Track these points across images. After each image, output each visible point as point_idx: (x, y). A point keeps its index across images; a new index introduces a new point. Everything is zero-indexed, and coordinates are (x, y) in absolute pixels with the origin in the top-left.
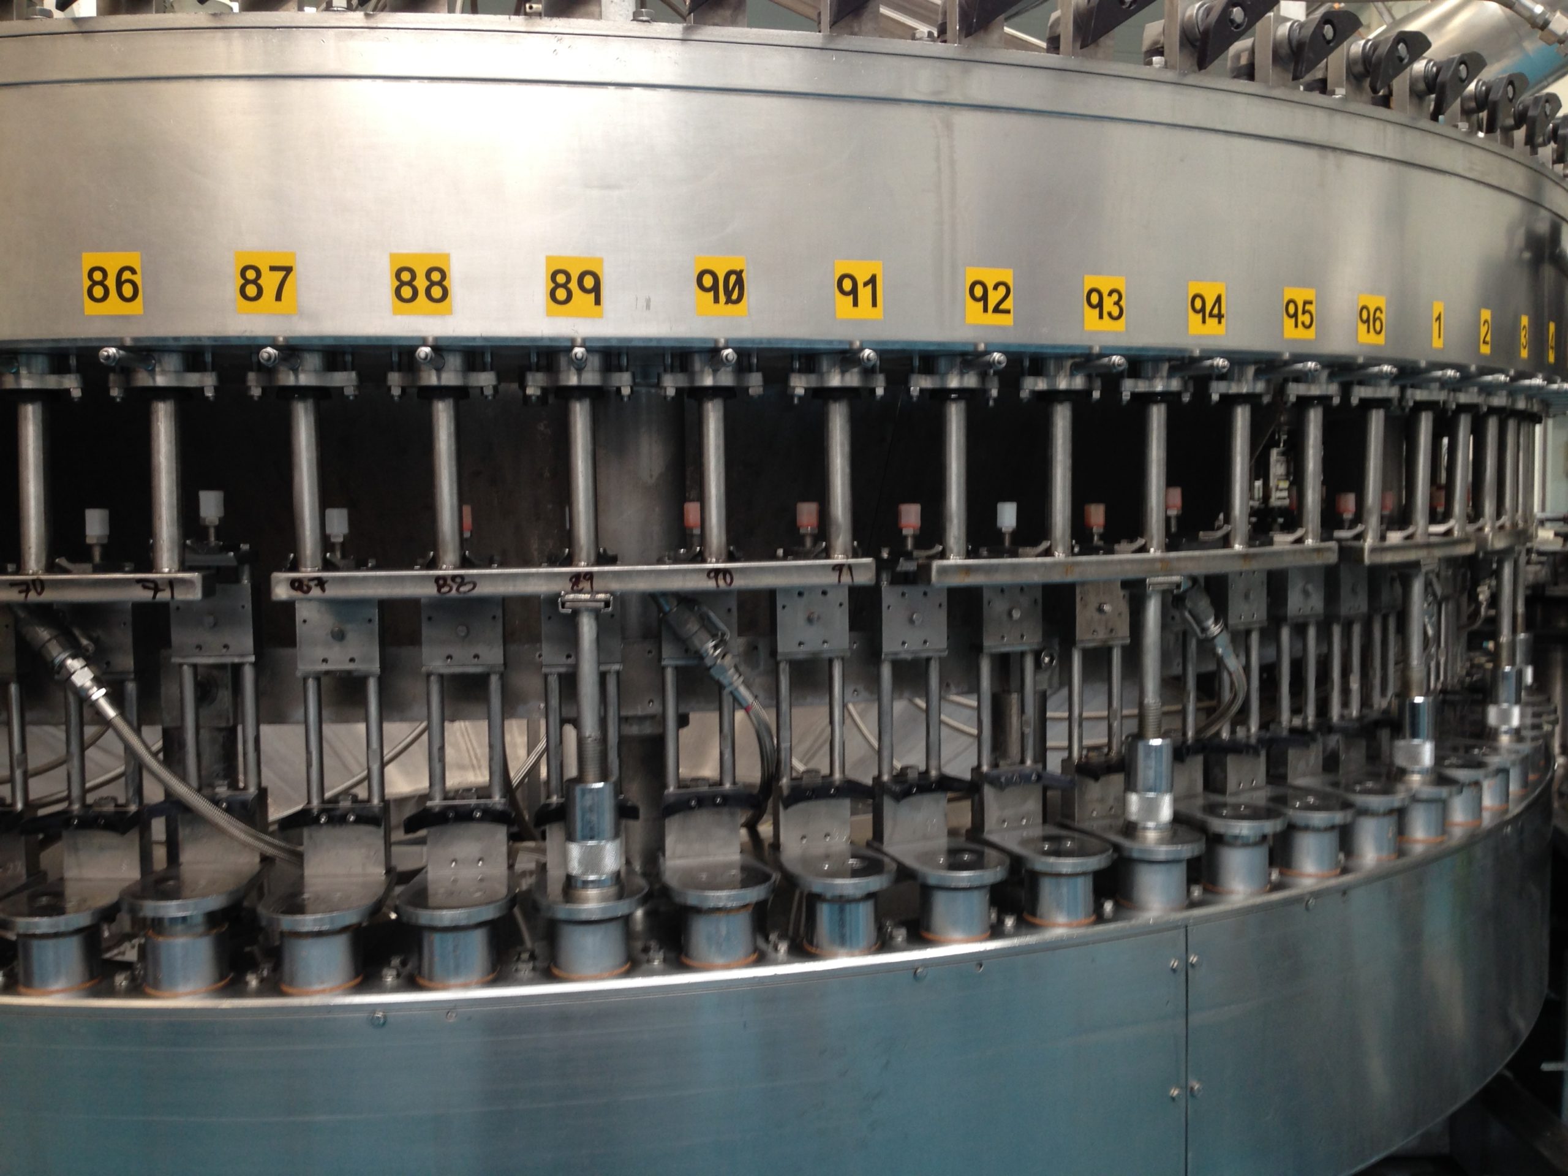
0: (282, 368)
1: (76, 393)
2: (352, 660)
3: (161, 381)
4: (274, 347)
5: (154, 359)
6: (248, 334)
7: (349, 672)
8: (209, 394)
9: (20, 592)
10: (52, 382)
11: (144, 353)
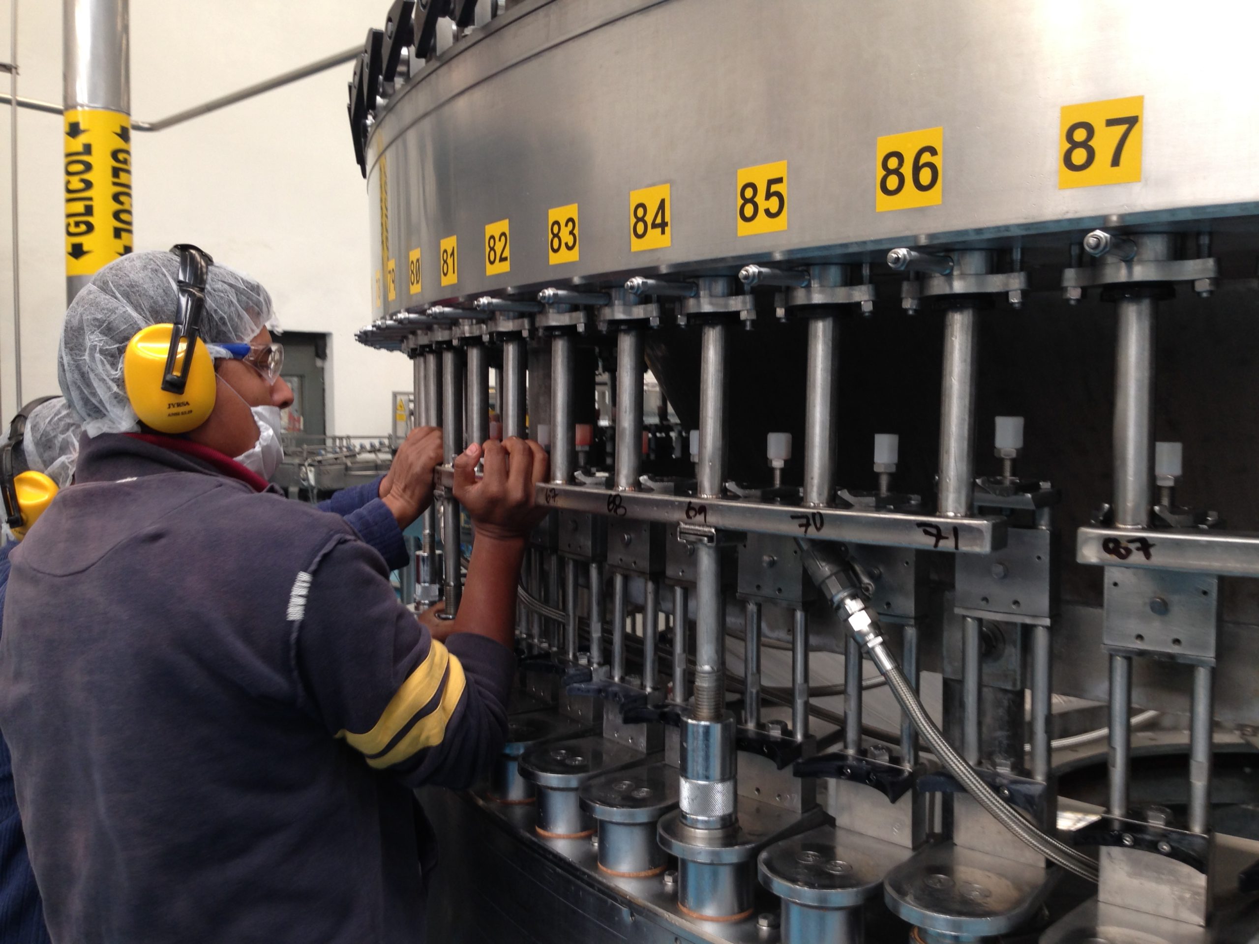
0: (1110, 259)
1: (867, 307)
2: (1177, 641)
3: (959, 287)
4: (1104, 229)
5: (953, 261)
6: (1070, 216)
7: (1171, 656)
8: (1015, 299)
9: (801, 526)
10: (842, 296)
11: (942, 254)
